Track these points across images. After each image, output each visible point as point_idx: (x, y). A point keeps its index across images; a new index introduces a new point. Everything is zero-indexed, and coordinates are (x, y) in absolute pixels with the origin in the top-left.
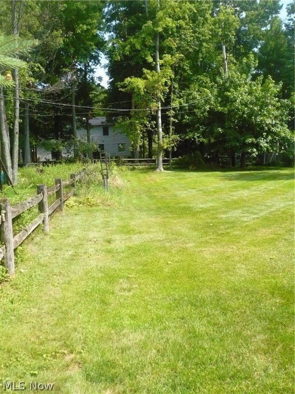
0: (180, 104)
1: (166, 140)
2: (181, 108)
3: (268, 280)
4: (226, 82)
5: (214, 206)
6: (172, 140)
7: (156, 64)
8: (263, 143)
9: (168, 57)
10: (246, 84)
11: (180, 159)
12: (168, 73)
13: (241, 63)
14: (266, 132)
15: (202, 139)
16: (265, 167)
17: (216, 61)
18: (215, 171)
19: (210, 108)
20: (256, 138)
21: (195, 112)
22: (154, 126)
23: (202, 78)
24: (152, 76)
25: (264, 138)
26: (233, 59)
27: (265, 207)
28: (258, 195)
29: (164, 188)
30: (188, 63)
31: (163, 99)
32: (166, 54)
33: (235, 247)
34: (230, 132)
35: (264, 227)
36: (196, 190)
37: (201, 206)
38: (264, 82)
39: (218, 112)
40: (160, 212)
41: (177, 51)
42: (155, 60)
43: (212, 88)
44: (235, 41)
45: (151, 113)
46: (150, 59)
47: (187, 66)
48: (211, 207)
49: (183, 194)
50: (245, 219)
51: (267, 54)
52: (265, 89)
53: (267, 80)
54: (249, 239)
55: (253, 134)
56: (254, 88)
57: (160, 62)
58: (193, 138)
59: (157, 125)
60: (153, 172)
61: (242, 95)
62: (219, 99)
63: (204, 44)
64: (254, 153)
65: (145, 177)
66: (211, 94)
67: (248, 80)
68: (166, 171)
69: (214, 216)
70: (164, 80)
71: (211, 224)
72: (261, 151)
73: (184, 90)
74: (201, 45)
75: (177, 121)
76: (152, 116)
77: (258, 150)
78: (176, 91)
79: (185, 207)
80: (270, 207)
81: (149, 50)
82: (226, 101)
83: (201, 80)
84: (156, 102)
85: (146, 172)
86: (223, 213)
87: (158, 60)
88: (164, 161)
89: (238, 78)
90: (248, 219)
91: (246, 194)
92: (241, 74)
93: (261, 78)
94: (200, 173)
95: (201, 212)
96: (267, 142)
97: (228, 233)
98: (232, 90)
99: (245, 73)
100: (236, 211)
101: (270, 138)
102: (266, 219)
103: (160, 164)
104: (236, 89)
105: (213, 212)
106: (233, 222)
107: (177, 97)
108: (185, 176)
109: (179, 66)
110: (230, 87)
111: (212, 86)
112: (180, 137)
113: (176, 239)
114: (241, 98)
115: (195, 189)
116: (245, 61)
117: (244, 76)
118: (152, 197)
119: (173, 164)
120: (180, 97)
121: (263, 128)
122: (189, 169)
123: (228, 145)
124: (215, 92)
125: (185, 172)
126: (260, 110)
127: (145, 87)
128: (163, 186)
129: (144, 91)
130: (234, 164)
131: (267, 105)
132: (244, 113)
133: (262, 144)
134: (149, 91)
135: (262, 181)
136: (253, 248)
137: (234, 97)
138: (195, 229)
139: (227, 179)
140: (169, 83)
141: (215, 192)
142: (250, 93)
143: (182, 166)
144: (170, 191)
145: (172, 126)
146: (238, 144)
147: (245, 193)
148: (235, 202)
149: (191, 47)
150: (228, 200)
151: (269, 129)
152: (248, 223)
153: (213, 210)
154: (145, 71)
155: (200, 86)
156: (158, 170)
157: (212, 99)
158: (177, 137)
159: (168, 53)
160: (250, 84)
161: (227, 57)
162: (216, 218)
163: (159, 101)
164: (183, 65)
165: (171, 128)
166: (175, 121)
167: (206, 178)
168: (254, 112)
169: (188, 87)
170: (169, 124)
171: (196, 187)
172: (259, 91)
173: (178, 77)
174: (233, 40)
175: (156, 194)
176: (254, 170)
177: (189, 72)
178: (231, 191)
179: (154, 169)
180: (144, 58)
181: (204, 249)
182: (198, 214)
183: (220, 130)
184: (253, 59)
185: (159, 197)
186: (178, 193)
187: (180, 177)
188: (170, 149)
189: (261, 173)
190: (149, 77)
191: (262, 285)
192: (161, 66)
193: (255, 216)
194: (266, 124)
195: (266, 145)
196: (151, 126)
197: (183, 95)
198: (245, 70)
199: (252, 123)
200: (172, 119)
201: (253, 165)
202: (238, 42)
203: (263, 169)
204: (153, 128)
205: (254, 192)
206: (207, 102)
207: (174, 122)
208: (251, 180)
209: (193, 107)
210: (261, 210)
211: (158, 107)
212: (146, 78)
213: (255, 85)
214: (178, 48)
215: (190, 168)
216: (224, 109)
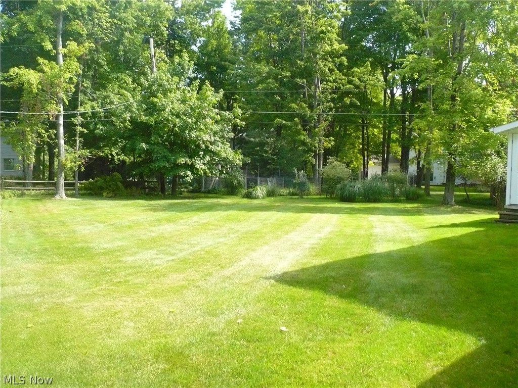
0: (93, 108)
1: (70, 157)
2: (94, 115)
3: (158, 341)
4: (154, 85)
5: (122, 245)
6: (79, 156)
7: (58, 53)
8: (200, 165)
9: (73, 45)
10: (178, 89)
11: (90, 183)
12: (74, 67)
13: (172, 62)
14: (203, 150)
15: (122, 157)
16: (203, 195)
17: (143, 57)
18: (139, 199)
19: (131, 117)
20: (191, 157)
21: (113, 121)
22: (54, 137)
23: (123, 76)
24: (51, 69)
25: (200, 157)
26: (164, 56)
27: (188, 246)
28: (184, 230)
29: (60, 222)
30: (104, 56)
31: (66, 101)
32: (71, 41)
33: (129, 299)
34: (156, 148)
35: (177, 271)
36: (106, 224)
37: (105, 246)
38: (200, 88)
39: (142, 122)
40: (45, 255)
41: (87, 39)
42: (55, 47)
43: (134, 90)
44: (168, 35)
45: (49, 119)
46: (48, 46)
47: (103, 60)
48: (118, 246)
49: (84, 230)
50: (156, 262)
51: (208, 55)
52: (202, 98)
53: (204, 87)
54: (151, 288)
55: (187, 153)
56: (188, 95)
57: (62, 51)
58: (111, 155)
59: (57, 135)
60: (50, 199)
61: (172, 102)
62: (144, 106)
63: (127, 34)
64: (187, 176)
65: (37, 207)
66: (133, 100)
67: (181, 85)
68: (70, 199)
69: (119, 259)
70: (68, 75)
71: (109, 270)
72: (197, 174)
73: (99, 91)
74: (122, 35)
75: (86, 131)
76: (50, 122)
77: (193, 173)
78: (88, 91)
79: (82, 248)
80: (193, 245)
81: (47, 33)
82: (152, 109)
83: (122, 79)
84: (57, 104)
85: (41, 200)
86: (131, 255)
87: (60, 47)
88: (66, 185)
89: (167, 81)
90: (161, 261)
91: (169, 230)
92: (172, 76)
93: (197, 83)
94: (116, 201)
95: (103, 254)
96: (204, 164)
97: (128, 281)
98: (159, 95)
99: (177, 75)
100: (150, 251)
101: (208, 158)
102: (184, 261)
103: (61, 188)
104: (165, 95)
105: (119, 254)
106: (140, 267)
107: (89, 100)
108: (95, 205)
109: (93, 59)
110: (158, 90)
111: (134, 89)
112: (90, 152)
113: (52, 293)
114: (171, 106)
115: (103, 223)
116: (178, 61)
117: (176, 79)
118: (39, 235)
119: (80, 189)
120: (93, 100)
121: (198, 146)
122: (103, 196)
123: (155, 165)
124: (139, 97)
125: (96, 200)
126: (195, 123)
127: (40, 83)
128: (61, 219)
129: (38, 88)
130: (163, 190)
131: (204, 118)
132: (175, 126)
133: (198, 166)
134: (45, 89)
135: (194, 212)
136: (152, 299)
137: (163, 105)
138: (83, 277)
139: (151, 210)
140: (75, 80)
141: (130, 227)
142: (184, 101)
143: (94, 192)
144: (68, 226)
145: (79, 137)
146: (167, 165)
147: (168, 228)
148: (153, 240)
149: (108, 36)
150: (144, 237)
151: (207, 147)
152: (157, 268)
153: (119, 251)
154: (41, 60)
155: (120, 87)
156: (57, 197)
157: (135, 105)
158: (86, 153)
159: (75, 40)
160: (184, 90)
161: (155, 53)
162: (120, 261)
163: (60, 103)
164: (98, 57)
165: (78, 140)
166: (84, 132)
167: (124, 209)
168: (187, 125)
169: (105, 88)
170: (75, 135)
171: (106, 221)
172: (193, 100)
173: (91, 73)
174: (166, 33)
175: (47, 230)
176: (189, 198)
177: (106, 67)
178: (151, 226)
179: (53, 195)
180: (40, 43)
181: (87, 304)
182: (98, 256)
183: (144, 145)
184: (187, 59)
185: (50, 234)
186: (79, 228)
187: (88, 206)
188: (76, 169)
189: (196, 203)
190: (46, 69)
191: (148, 347)
192: (65, 56)
193: (171, 258)
194: (203, 141)
195: (203, 167)
196: (49, 137)
197: (97, 97)
198: (178, 72)
199: (185, 138)
200: (79, 128)
201: (189, 192)
202: (173, 35)
203: (200, 198)
204: (52, 139)
205: (181, 227)
206: (128, 108)
207: (81, 133)
208: (181, 211)
209: (110, 114)
210: (181, 250)
211: (59, 111)
212: (42, 71)
213: (189, 92)
214: (90, 36)
215: (105, 194)
216: (150, 119)
